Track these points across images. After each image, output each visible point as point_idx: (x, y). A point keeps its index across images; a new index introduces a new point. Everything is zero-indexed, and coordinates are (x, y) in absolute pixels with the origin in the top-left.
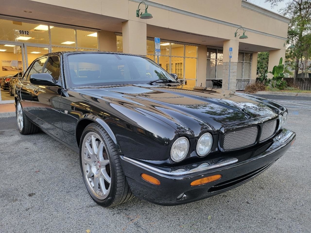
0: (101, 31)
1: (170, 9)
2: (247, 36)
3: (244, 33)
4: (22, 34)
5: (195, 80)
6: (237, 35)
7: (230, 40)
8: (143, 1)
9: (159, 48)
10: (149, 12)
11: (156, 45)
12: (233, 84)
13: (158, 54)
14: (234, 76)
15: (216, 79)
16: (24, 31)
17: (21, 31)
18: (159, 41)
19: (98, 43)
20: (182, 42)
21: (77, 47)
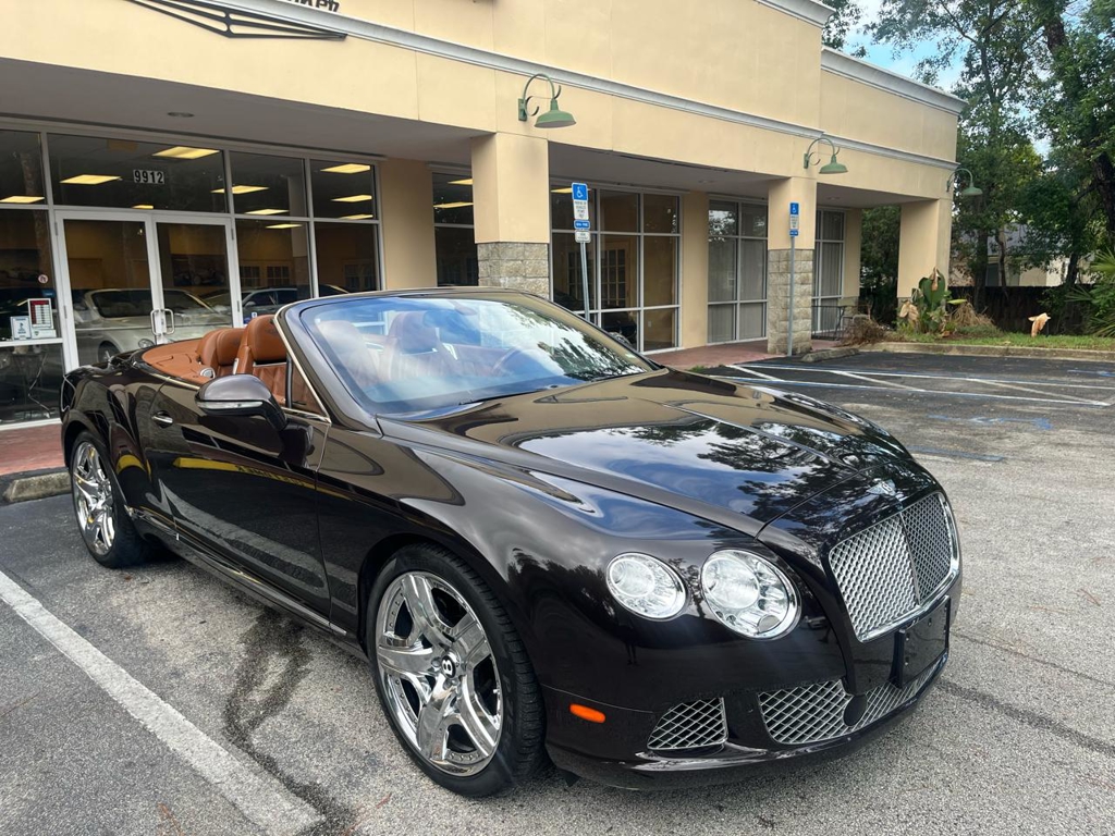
0: (384, 159)
1: (616, 90)
2: (844, 167)
3: (834, 157)
4: (142, 181)
5: (674, 309)
6: (810, 161)
7: (788, 179)
8: (541, 72)
9: (586, 217)
10: (563, 106)
11: (575, 205)
12: (801, 322)
13: (582, 236)
14: (803, 295)
15: (739, 302)
16: (149, 172)
17: (141, 172)
18: (585, 195)
19: (375, 197)
20: (632, 185)
21: (315, 216)
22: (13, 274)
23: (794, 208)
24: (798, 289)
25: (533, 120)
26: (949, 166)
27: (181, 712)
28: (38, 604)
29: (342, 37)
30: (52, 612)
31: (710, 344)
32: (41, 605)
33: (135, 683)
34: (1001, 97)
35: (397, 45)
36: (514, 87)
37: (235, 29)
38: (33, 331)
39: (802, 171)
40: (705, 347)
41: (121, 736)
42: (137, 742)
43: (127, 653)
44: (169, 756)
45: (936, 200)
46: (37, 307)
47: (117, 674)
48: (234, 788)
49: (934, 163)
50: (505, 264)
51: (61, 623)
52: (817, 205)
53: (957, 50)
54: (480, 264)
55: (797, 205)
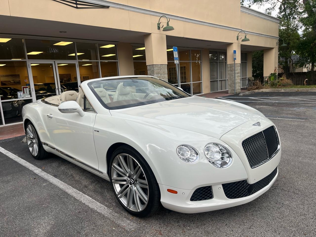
0: (119, 43)
1: (184, 20)
2: (249, 39)
3: (245, 37)
4: (52, 52)
5: (201, 82)
6: (239, 38)
7: (233, 43)
8: (164, 15)
9: (177, 56)
10: (170, 25)
11: (174, 53)
12: (238, 84)
13: (177, 62)
14: (238, 76)
15: (219, 80)
16: (54, 49)
17: (52, 49)
18: (176, 50)
19: (117, 55)
20: (188, 47)
21: (100, 60)
22: (12, 82)
23: (235, 52)
24: (236, 75)
25: (162, 29)
26: (277, 38)
27: (90, 197)
28: (40, 170)
29: (108, 7)
30: (45, 172)
31: (211, 92)
32: (41, 170)
33: (75, 190)
34: (290, 18)
35: (123, 9)
36: (156, 20)
37: (79, 6)
38: (24, 96)
39: (236, 41)
40: (210, 93)
41: (75, 204)
42: (80, 206)
43: (70, 182)
44: (90, 209)
45: (274, 48)
46: (25, 89)
47: (69, 188)
48: (112, 217)
49: (273, 37)
50: (155, 71)
51: (49, 175)
52: (241, 51)
53: (276, 5)
54: (148, 71)
55: (235, 51)
